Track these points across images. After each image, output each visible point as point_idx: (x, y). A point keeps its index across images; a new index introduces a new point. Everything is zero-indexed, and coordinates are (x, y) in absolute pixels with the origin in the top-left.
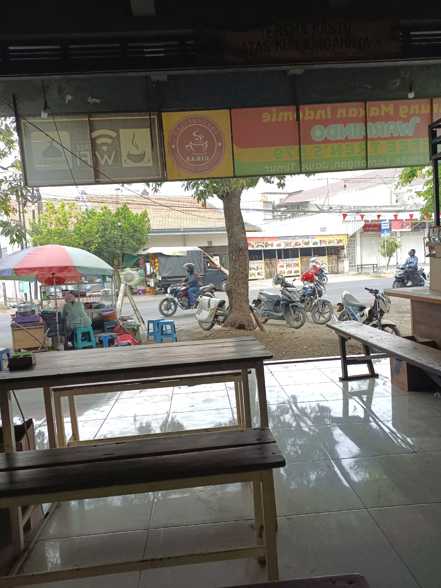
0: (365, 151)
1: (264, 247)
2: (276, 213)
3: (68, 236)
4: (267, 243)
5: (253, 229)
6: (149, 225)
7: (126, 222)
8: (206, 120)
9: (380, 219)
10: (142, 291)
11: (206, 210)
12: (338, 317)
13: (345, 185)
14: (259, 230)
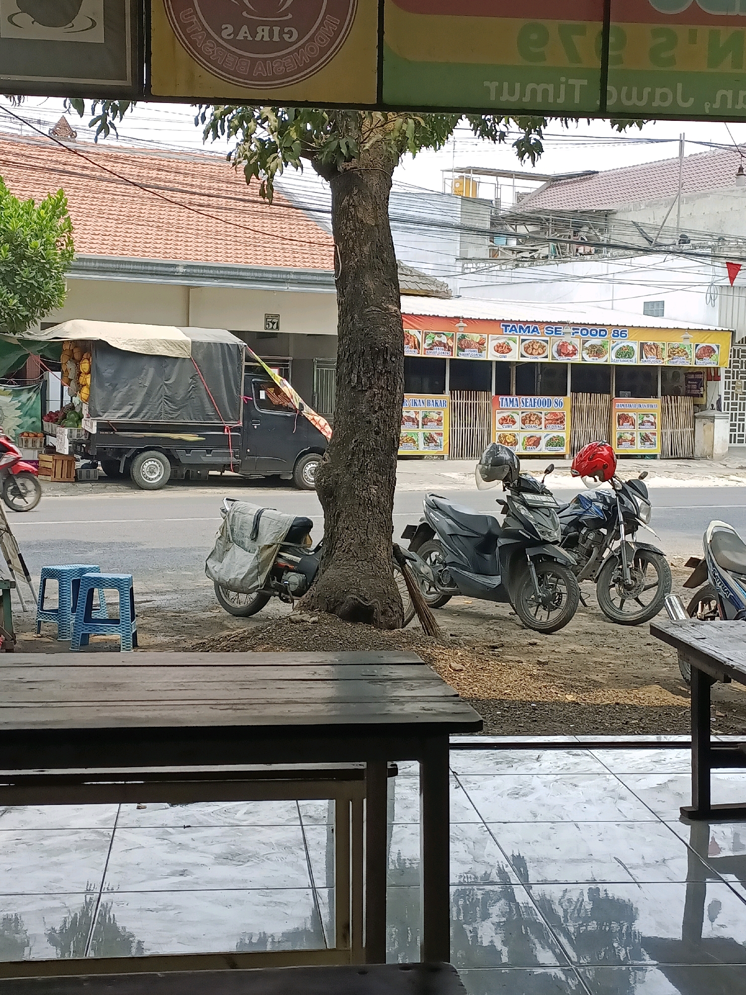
1: (455, 350)
2: (500, 242)
4: (463, 337)
5: (424, 286)
6: (71, 242)
13: (741, 169)
14: (443, 294)
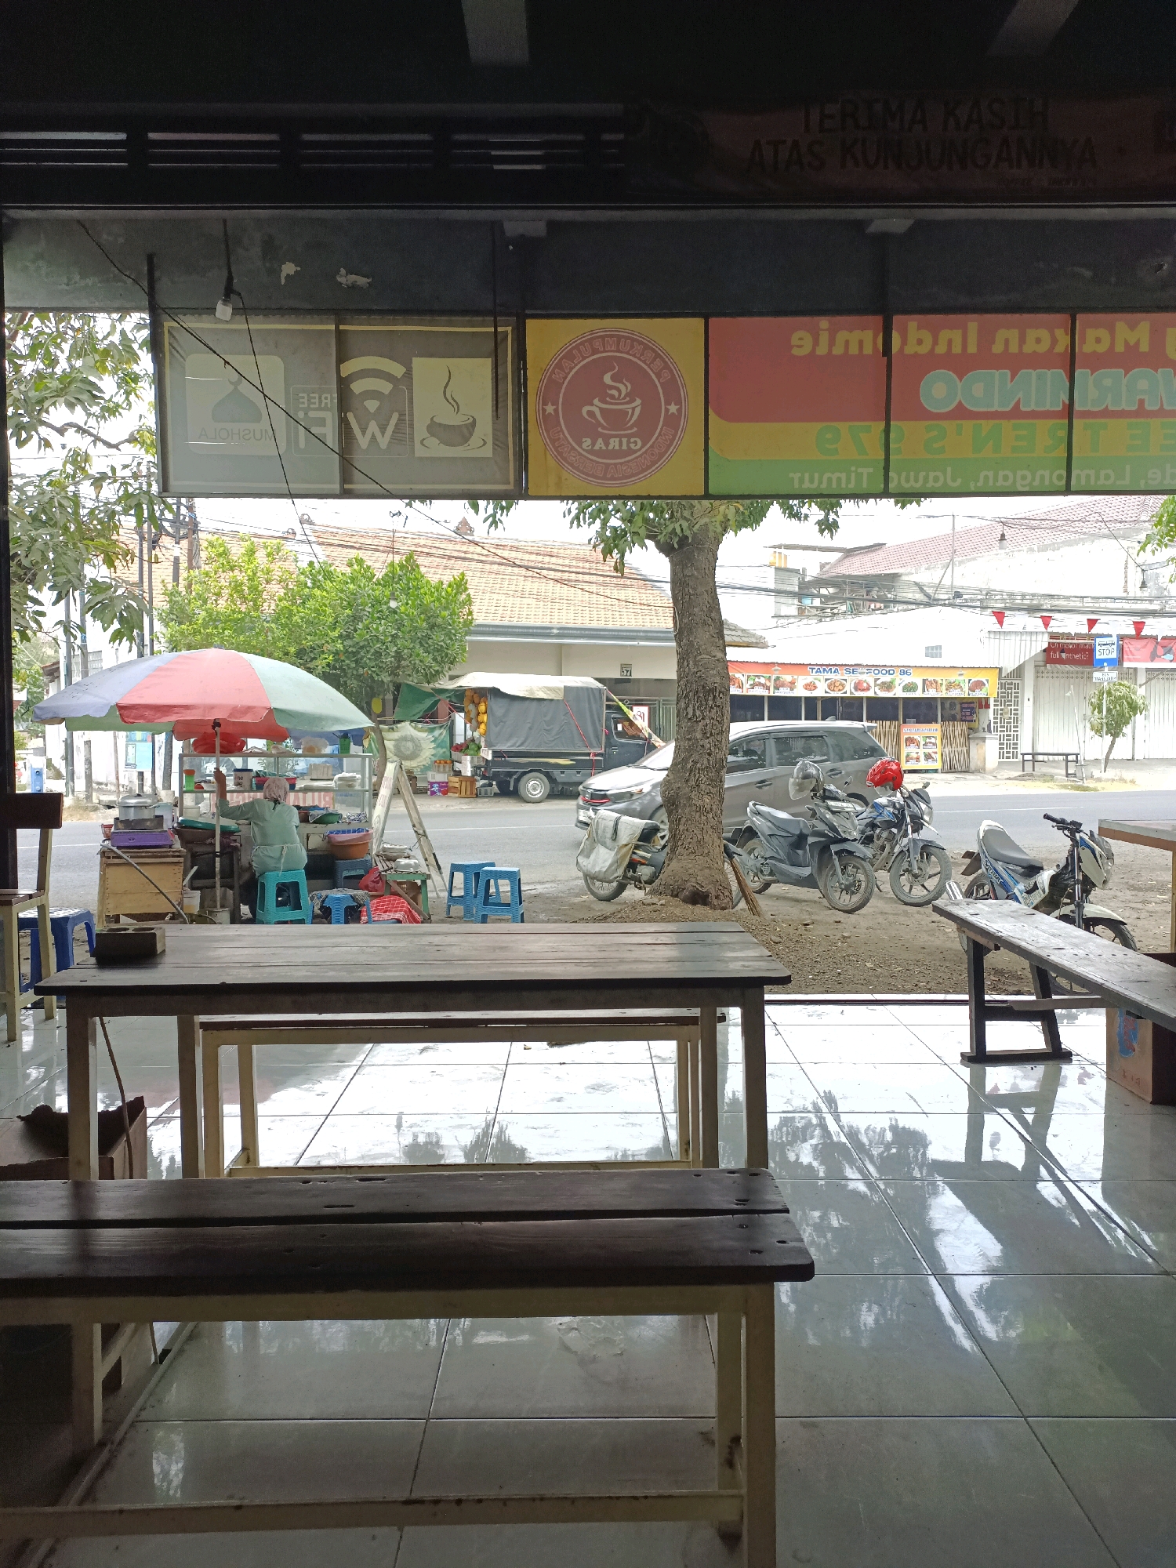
0: (1064, 446)
1: (772, 689)
2: (807, 602)
3: (257, 630)
4: (778, 678)
5: (744, 639)
6: (470, 613)
7: (410, 602)
8: (641, 343)
9: (1096, 630)
10: (441, 787)
11: (622, 581)
12: (964, 890)
13: (1003, 536)
14: (760, 644)
